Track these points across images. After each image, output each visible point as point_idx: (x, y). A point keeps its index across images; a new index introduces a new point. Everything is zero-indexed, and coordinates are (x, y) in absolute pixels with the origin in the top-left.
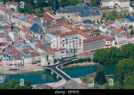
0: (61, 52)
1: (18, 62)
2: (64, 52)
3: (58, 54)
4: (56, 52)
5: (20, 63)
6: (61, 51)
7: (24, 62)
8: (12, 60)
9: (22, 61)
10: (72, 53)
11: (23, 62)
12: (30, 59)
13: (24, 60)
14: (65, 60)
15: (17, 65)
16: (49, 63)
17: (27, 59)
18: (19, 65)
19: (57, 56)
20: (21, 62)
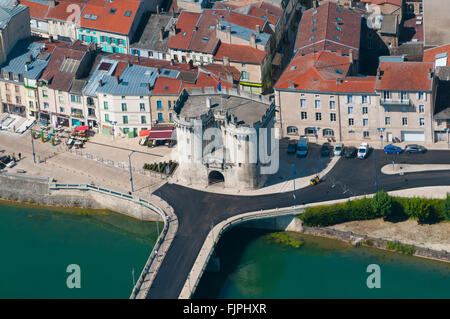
0: (389, 108)
1: (58, 101)
2: (410, 108)
3: (365, 110)
4: (344, 99)
5: (68, 112)
6: (389, 101)
7: (91, 112)
8: (21, 80)
11: (86, 113)
13: (91, 102)
14: (384, 169)
15: (54, 120)
16: (216, 177)
17: (113, 101)
18: (66, 123)
19: (358, 123)
20: (76, 106)
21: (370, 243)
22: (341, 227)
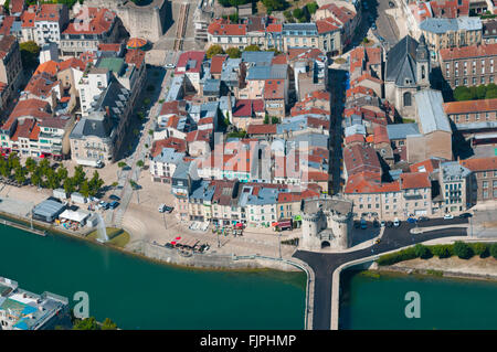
0: (408, 198)
1: (224, 212)
2: (420, 197)
3: (395, 200)
4: (384, 195)
5: (229, 217)
6: (408, 194)
7: (243, 216)
8: (202, 202)
9: (239, 213)
10: (458, 205)
11: (240, 217)
12: (267, 208)
13: (243, 210)
14: (412, 231)
15: (221, 222)
16: (325, 244)
17: (256, 208)
18: (228, 223)
19: (391, 207)
20: (234, 213)
21: (417, 271)
22: (398, 265)
